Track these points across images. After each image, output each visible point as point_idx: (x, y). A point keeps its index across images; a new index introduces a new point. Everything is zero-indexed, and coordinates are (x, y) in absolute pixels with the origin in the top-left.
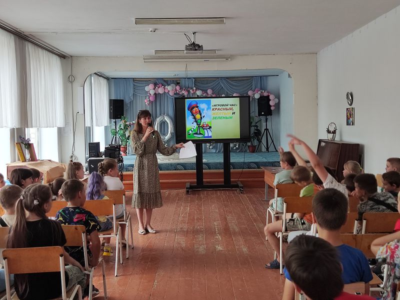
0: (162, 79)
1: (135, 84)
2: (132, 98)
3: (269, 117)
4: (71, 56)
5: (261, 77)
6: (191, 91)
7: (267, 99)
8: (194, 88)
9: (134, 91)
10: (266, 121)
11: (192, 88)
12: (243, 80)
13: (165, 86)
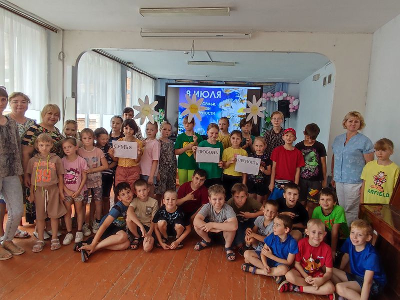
3: (287, 119)
4: (63, 30)
5: (283, 83)
7: (288, 103)
10: (285, 122)
12: (267, 86)
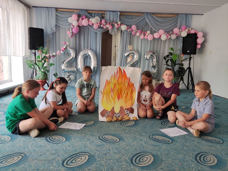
0: (87, 10)
1: (58, 14)
2: (54, 29)
5: (186, 14)
6: (116, 25)
7: (195, 36)
8: (119, 23)
9: (57, 22)
10: (190, 60)
11: (116, 23)
12: (168, 17)
13: (89, 19)
